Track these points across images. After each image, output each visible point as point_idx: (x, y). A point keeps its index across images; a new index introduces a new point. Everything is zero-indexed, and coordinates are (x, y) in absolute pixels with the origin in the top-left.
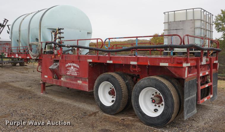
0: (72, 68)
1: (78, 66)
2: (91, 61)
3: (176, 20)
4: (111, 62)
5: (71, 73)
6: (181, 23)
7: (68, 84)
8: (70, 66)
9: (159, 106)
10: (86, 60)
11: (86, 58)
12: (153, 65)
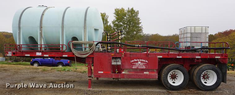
0: (139, 63)
1: (147, 61)
2: (161, 57)
3: (196, 32)
4: (181, 57)
5: (138, 67)
6: (199, 34)
7: (133, 76)
8: (137, 62)
9: (206, 80)
10: (156, 56)
11: (156, 55)
12: (211, 58)
